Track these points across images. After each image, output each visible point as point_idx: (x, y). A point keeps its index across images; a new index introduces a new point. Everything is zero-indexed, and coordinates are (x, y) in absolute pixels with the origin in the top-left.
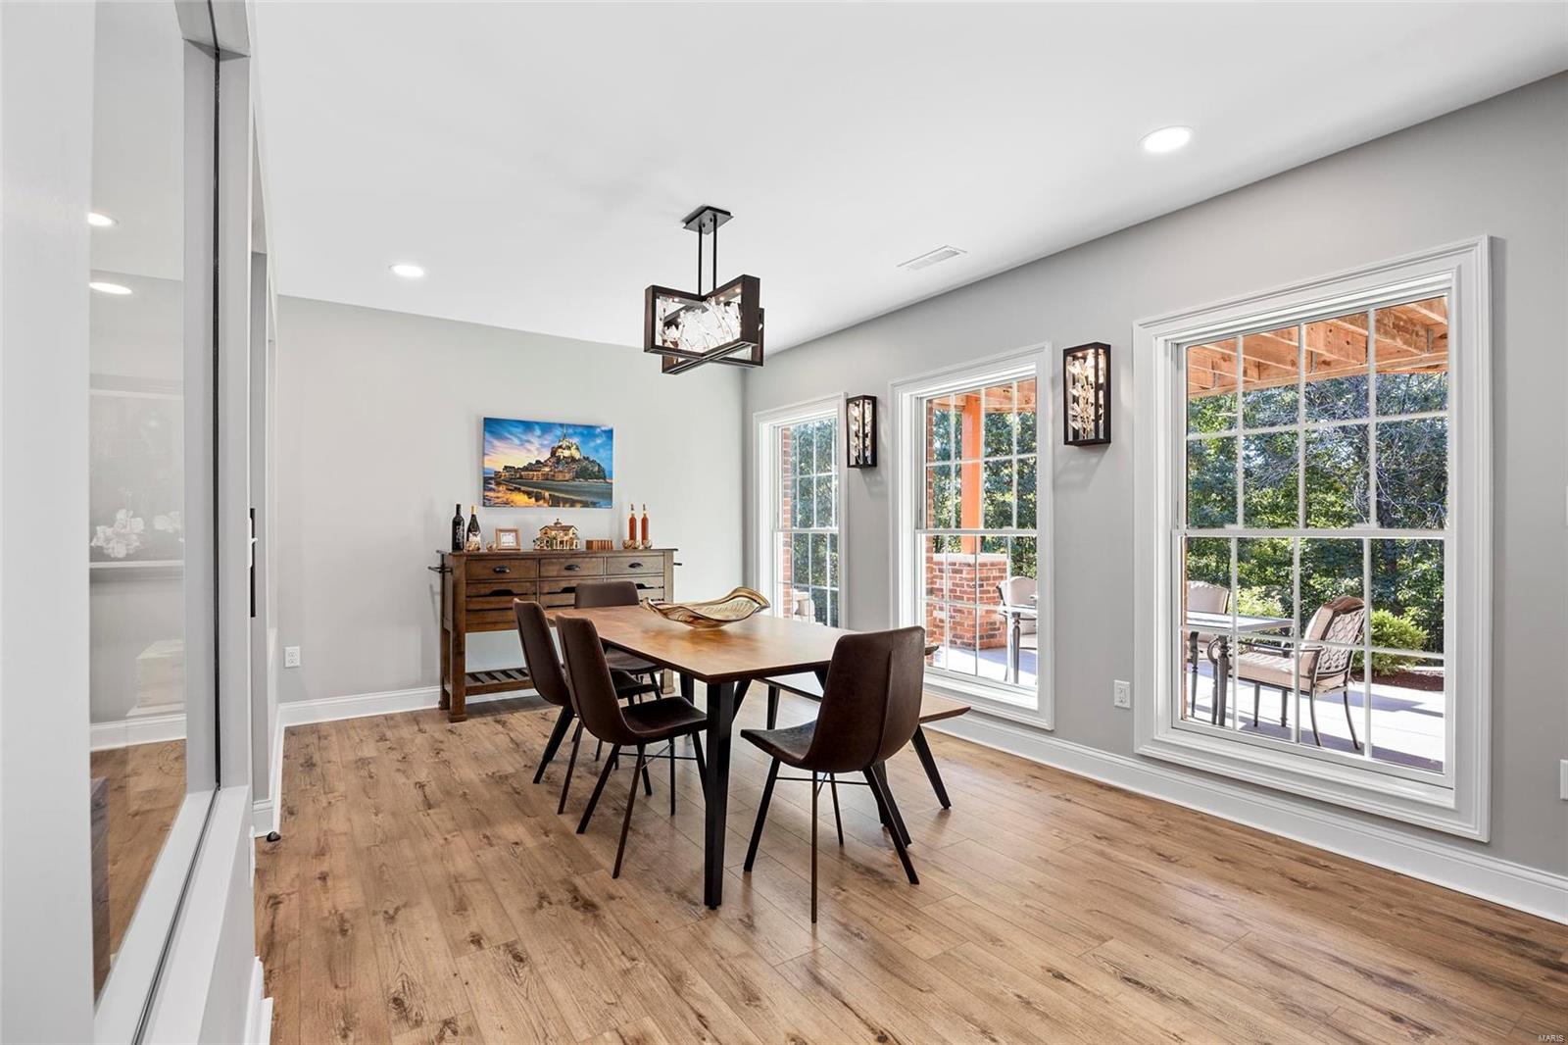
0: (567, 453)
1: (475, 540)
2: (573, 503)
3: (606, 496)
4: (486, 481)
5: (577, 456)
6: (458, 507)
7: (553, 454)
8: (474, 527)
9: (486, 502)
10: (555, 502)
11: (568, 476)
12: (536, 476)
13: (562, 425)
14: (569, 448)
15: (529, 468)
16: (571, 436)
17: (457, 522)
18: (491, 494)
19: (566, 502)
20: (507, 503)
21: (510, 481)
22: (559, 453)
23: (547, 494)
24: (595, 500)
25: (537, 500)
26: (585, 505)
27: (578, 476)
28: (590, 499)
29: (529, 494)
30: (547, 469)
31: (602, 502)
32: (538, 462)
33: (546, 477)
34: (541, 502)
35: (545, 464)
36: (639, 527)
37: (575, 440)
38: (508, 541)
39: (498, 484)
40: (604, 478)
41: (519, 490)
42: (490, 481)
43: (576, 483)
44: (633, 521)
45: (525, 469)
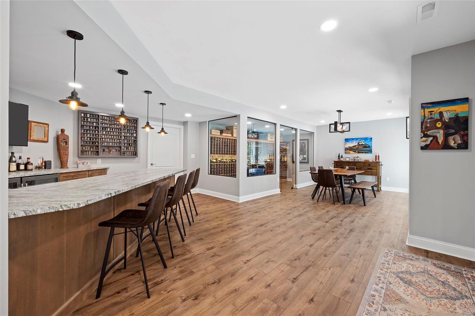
0: (361, 143)
1: (342, 159)
2: (362, 153)
3: (371, 151)
4: (345, 149)
5: (363, 144)
6: (339, 154)
7: (358, 144)
8: (342, 157)
9: (345, 153)
10: (359, 153)
11: (361, 148)
12: (355, 148)
13: (360, 138)
14: (362, 142)
15: (353, 147)
16: (362, 140)
17: (339, 156)
18: (346, 151)
19: (361, 152)
20: (349, 153)
21: (350, 149)
22: (359, 143)
23: (357, 151)
24: (368, 152)
25: (355, 152)
26: (365, 153)
27: (364, 147)
28: (366, 152)
29: (353, 151)
30: (357, 147)
31: (369, 152)
32: (355, 145)
33: (357, 148)
34: (356, 153)
35: (357, 146)
36: (377, 157)
37: (363, 141)
38: (348, 159)
39: (347, 150)
40: (370, 148)
41: (351, 151)
42: (346, 149)
43: (363, 149)
44: (376, 156)
45: (352, 147)
